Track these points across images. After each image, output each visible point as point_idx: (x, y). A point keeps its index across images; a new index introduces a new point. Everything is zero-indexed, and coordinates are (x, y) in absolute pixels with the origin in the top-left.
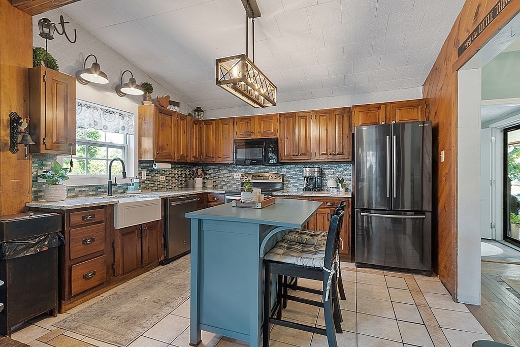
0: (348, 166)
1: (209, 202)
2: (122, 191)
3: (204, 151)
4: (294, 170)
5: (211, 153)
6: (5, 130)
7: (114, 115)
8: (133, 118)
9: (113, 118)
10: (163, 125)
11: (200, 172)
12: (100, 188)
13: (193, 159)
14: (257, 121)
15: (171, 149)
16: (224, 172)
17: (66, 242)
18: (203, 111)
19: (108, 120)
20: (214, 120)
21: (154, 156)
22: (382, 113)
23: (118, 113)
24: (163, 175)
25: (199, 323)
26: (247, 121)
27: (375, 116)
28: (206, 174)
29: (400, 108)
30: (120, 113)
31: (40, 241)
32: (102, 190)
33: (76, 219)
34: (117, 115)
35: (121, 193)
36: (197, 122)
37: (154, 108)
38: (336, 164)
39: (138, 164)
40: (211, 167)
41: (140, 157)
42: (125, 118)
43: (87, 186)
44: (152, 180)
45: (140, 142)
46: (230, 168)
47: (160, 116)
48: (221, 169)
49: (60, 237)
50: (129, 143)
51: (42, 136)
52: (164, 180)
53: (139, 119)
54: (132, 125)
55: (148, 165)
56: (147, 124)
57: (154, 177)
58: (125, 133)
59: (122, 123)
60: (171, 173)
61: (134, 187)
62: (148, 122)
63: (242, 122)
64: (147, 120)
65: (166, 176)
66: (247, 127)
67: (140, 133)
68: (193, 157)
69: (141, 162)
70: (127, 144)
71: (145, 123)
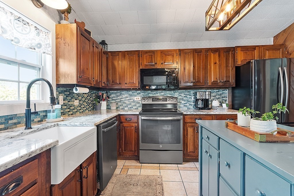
0: (224, 90)
1: (122, 123)
2: (39, 119)
3: (110, 78)
4: (184, 94)
5: (118, 81)
7: (28, 27)
8: (50, 36)
9: (28, 30)
10: (84, 48)
11: (105, 95)
12: (11, 119)
13: (103, 85)
14: (159, 54)
15: (89, 73)
16: (126, 96)
18: (107, 45)
19: (20, 32)
21: (77, 79)
22: (256, 52)
23: (34, 26)
24: (77, 100)
26: (150, 54)
27: (252, 54)
29: (268, 50)
30: (36, 27)
32: (15, 121)
34: (33, 28)
35: (39, 121)
37: (77, 28)
38: (217, 89)
39: (55, 88)
41: (58, 80)
42: (41, 34)
44: (69, 105)
47: (81, 38)
48: (122, 94)
50: (45, 64)
52: (78, 104)
53: (57, 38)
54: (49, 44)
55: (65, 89)
56: (67, 45)
57: (70, 102)
58: (42, 51)
59: (37, 40)
60: (83, 98)
61: (55, 114)
62: (69, 42)
63: (146, 55)
64: (68, 40)
65: (79, 101)
66: (151, 59)
67: (58, 54)
68: (103, 83)
69: (58, 86)
70: (43, 65)
71: (64, 44)
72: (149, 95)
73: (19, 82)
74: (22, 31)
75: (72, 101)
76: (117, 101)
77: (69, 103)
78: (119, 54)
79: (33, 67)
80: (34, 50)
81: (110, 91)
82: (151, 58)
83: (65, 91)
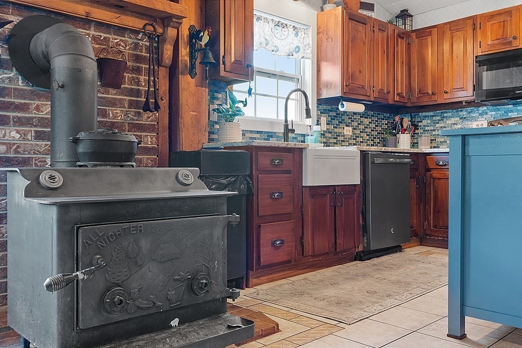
1: (429, 170)
3: (415, 85)
6: (186, 49)
7: (286, 30)
8: (310, 33)
9: (286, 33)
10: (354, 39)
11: (407, 122)
13: (397, 98)
15: (365, 78)
16: (453, 120)
17: (254, 190)
18: (412, 16)
19: (279, 37)
20: (435, 26)
21: (343, 89)
23: (292, 27)
24: (348, 126)
25: (463, 305)
26: (501, 18)
28: (416, 127)
30: (294, 27)
31: (231, 183)
33: (264, 161)
34: (291, 29)
36: (404, 35)
37: (343, 12)
39: (316, 105)
40: (427, 114)
41: (319, 94)
42: (300, 34)
43: (258, 132)
44: (335, 133)
45: (319, 71)
46: (464, 113)
47: (350, 25)
48: (446, 117)
49: (248, 183)
50: (304, 73)
51: (222, 54)
52: (351, 134)
53: (318, 34)
54: (309, 44)
55: (330, 108)
56: (331, 41)
57: (336, 128)
58: (300, 57)
59: (296, 42)
60: (360, 124)
61: (313, 137)
62: (332, 36)
63: (492, 23)
64: (331, 33)
65: (354, 129)
66: (502, 29)
67: (320, 56)
68: (397, 94)
69: (320, 102)
70: (301, 74)
71: (327, 39)
72: (508, 115)
73: (278, 97)
74: (281, 36)
75: (341, 128)
76: (434, 133)
77: (336, 130)
78: (432, 33)
79: (290, 79)
80: (292, 57)
81: (420, 114)
82: (504, 27)
83: (329, 110)
